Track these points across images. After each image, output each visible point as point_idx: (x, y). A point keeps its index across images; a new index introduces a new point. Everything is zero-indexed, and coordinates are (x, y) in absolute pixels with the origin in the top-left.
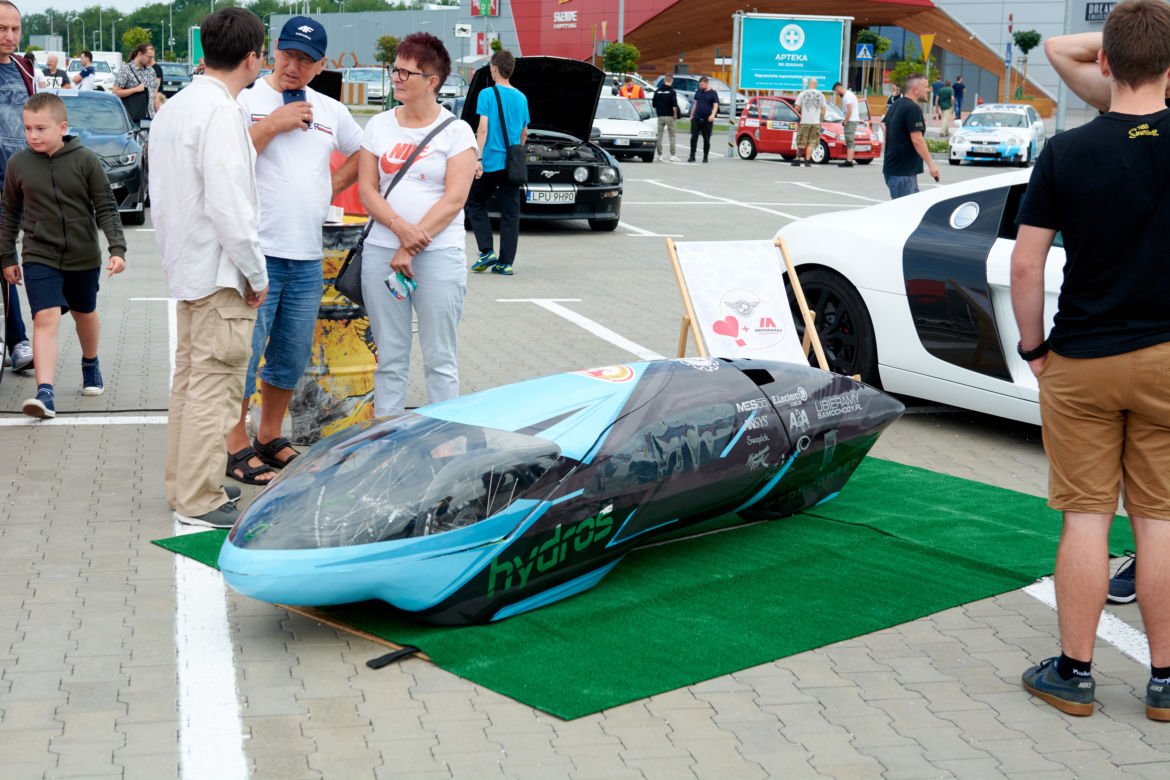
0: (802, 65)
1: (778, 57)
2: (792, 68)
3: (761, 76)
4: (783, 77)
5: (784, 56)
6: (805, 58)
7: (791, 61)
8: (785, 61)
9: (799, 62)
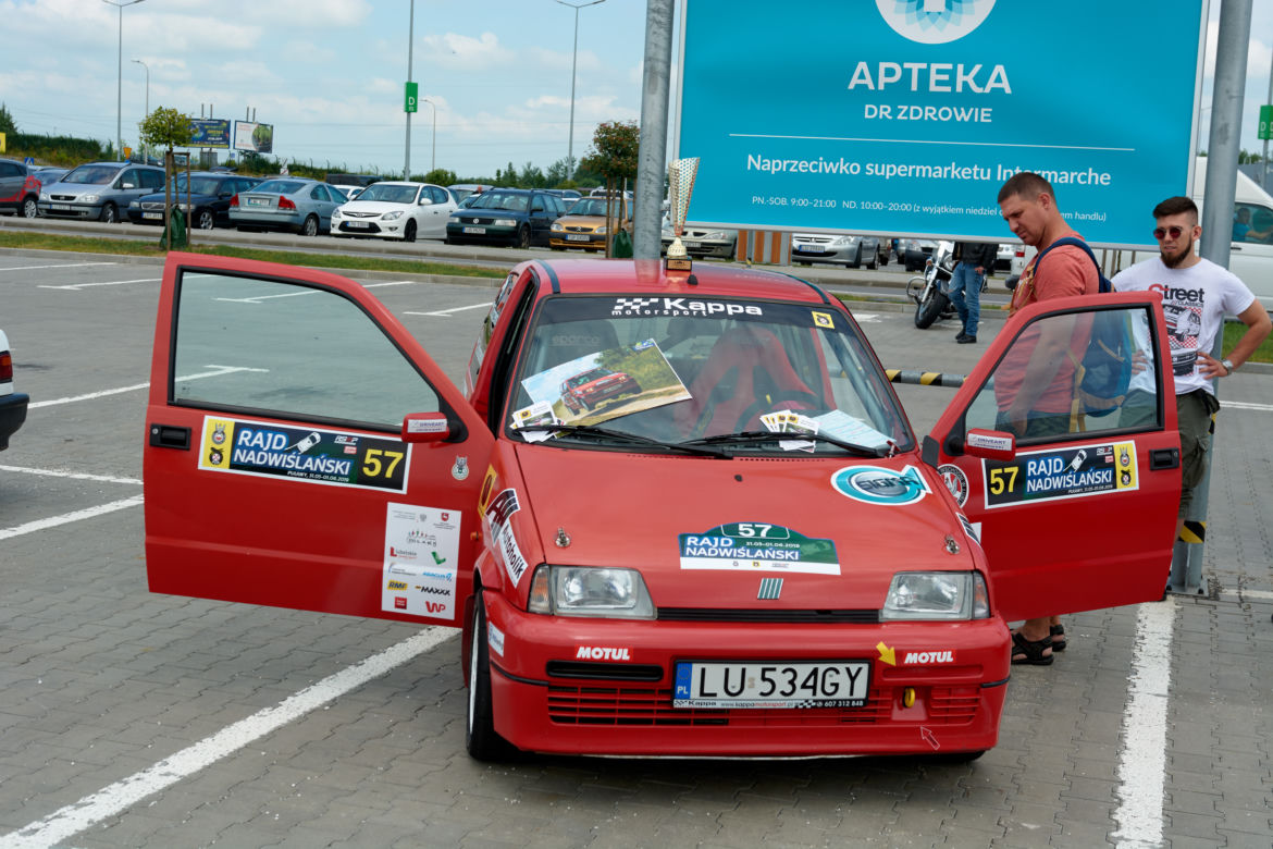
0: (984, 115)
1: (860, 77)
2: (926, 128)
3: (773, 166)
4: (888, 171)
5: (889, 72)
6: (1000, 78)
7: (924, 97)
8: (898, 93)
9: (967, 99)
